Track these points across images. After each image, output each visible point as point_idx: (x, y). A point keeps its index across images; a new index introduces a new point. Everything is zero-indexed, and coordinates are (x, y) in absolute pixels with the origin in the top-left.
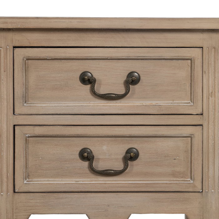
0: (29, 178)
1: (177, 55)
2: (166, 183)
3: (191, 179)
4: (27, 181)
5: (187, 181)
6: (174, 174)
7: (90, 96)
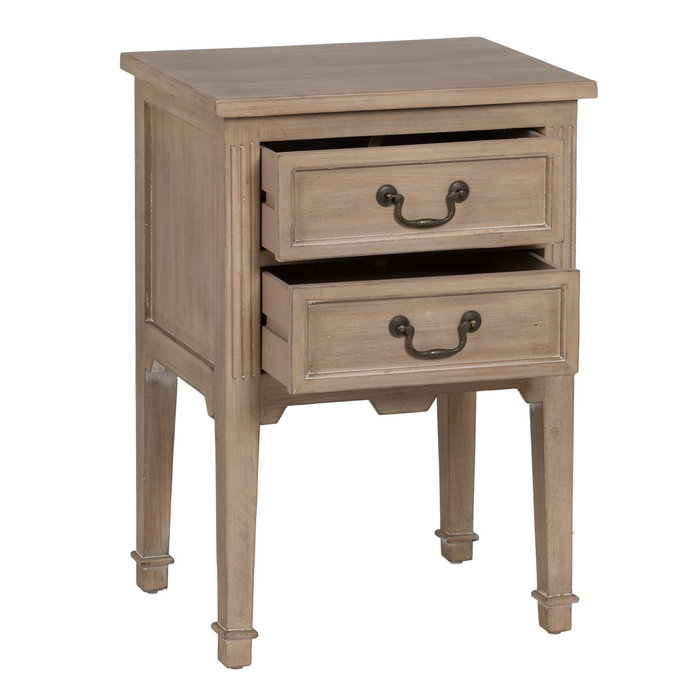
0: (311, 371)
1: (525, 152)
2: (524, 365)
3: (562, 354)
4: (310, 376)
5: (555, 359)
6: (534, 350)
7: (395, 224)
